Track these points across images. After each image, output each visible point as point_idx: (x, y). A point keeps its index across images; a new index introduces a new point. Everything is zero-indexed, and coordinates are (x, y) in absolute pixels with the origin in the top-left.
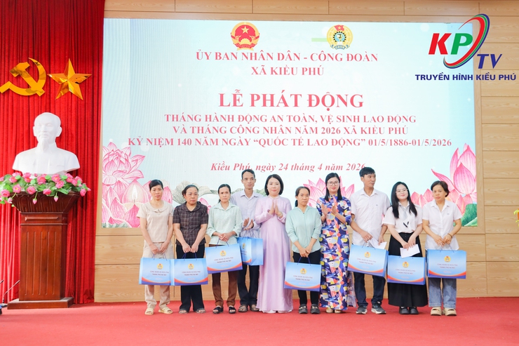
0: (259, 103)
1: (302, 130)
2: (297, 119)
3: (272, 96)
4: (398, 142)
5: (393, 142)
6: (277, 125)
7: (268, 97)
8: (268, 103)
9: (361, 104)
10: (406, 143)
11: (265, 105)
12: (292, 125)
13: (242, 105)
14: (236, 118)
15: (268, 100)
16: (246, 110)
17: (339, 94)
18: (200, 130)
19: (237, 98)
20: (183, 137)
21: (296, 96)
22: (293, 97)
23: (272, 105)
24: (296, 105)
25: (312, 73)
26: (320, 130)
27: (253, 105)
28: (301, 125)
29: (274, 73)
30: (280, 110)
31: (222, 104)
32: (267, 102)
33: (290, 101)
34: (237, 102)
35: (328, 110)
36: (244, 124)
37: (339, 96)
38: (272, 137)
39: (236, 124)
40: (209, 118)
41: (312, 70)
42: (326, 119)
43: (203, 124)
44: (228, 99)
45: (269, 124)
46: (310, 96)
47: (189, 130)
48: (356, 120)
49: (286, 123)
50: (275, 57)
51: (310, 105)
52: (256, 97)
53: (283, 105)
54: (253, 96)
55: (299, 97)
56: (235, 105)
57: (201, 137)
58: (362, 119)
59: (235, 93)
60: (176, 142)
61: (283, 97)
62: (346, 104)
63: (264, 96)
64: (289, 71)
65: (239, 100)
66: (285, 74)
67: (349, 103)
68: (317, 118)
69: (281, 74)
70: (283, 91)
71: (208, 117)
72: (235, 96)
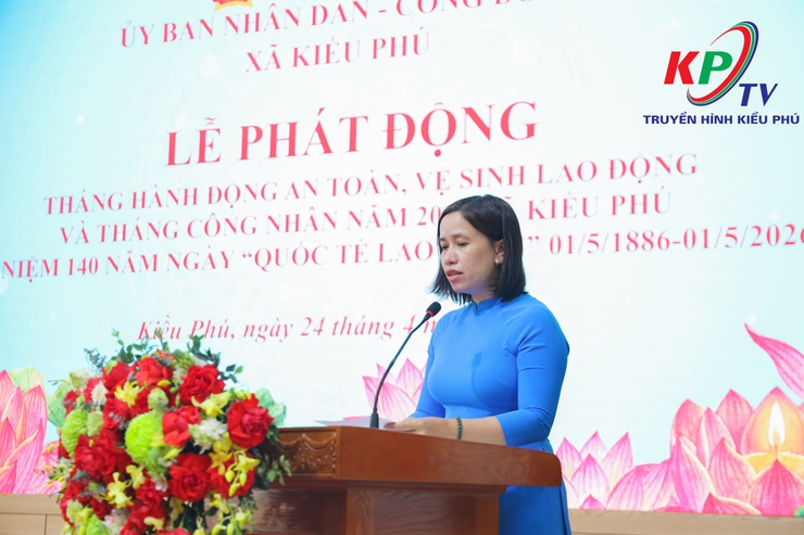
0: (260, 149)
1: (366, 218)
2: (353, 186)
3: (293, 126)
4: (640, 241)
5: (624, 241)
6: (302, 207)
7: (283, 133)
8: (282, 147)
9: (531, 130)
10: (662, 242)
11: (273, 154)
12: (340, 205)
13: (218, 160)
14: (203, 196)
15: (281, 140)
16: (227, 169)
17: (468, 106)
18: (120, 233)
19: (208, 142)
20: (79, 252)
21: (353, 121)
22: (347, 124)
23: (292, 152)
24: (353, 148)
25: (399, 50)
26: (414, 216)
27: (244, 156)
28: (363, 203)
29: (299, 60)
30: (311, 164)
31: (171, 161)
32: (279, 144)
33: (338, 136)
34: (208, 149)
35: (438, 153)
36: (221, 209)
37: (470, 112)
38: (287, 242)
39: (202, 211)
40: (139, 200)
41: (399, 43)
42: (431, 182)
43: (128, 216)
44: (187, 147)
45: (283, 207)
46: (391, 118)
47: (94, 235)
48: (516, 179)
49: (324, 202)
50: (305, 16)
51: (390, 145)
52: (252, 135)
53: (320, 148)
54: (245, 130)
55: (360, 123)
56: (202, 159)
57: (119, 250)
58: (531, 175)
59: (203, 128)
60: (63, 267)
61: (319, 129)
62: (486, 131)
63: (274, 128)
64: (338, 52)
65: (211, 146)
66: (328, 61)
67: (496, 129)
68: (407, 180)
69: (317, 62)
70: (321, 110)
71: (139, 197)
72: (203, 134)
